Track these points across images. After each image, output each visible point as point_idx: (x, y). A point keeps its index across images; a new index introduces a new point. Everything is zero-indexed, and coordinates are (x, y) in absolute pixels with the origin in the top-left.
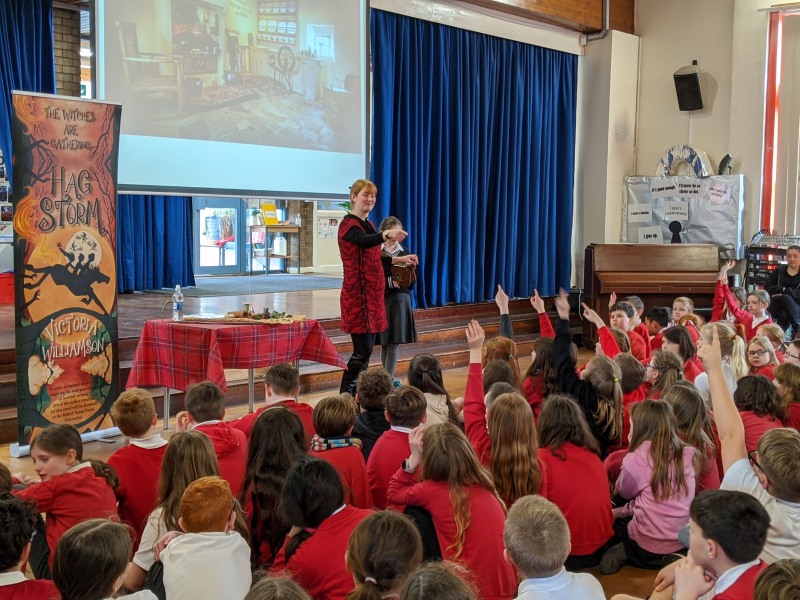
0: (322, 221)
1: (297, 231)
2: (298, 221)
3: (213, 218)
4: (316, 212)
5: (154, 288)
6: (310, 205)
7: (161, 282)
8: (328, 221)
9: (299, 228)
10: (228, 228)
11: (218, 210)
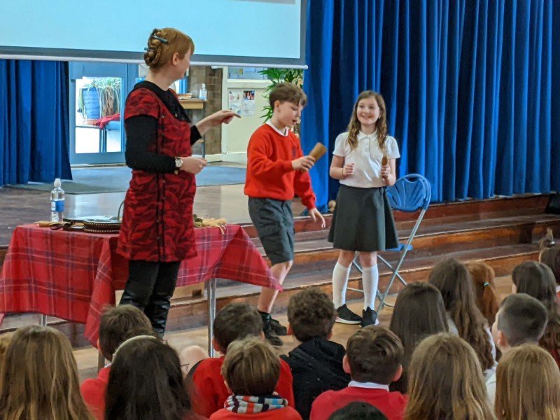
0: (235, 94)
1: (201, 106)
2: (203, 94)
3: (91, 89)
4: (227, 82)
5: (18, 182)
6: (218, 72)
7: (27, 175)
8: (241, 94)
9: (204, 103)
10: (111, 103)
11: (97, 80)
